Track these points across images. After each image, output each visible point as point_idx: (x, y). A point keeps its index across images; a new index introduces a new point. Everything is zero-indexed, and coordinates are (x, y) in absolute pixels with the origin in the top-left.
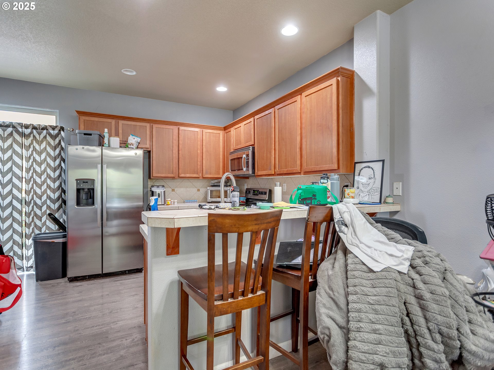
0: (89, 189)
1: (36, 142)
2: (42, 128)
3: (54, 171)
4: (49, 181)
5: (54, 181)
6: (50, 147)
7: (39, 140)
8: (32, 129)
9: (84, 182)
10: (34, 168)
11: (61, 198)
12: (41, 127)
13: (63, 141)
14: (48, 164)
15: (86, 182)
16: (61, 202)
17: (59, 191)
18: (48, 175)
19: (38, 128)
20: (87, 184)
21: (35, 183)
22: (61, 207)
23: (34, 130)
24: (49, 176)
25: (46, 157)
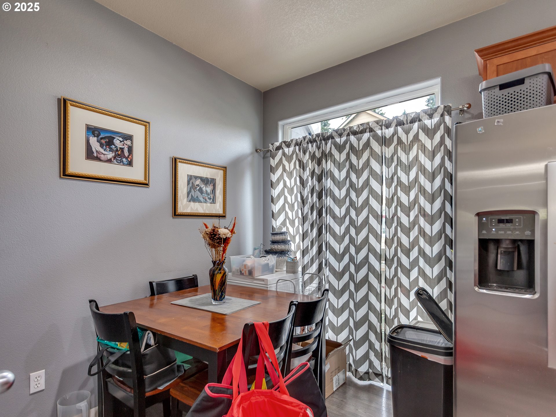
0: (514, 241)
1: (402, 149)
2: (412, 119)
3: (431, 201)
4: (422, 221)
5: (432, 221)
6: (424, 154)
7: (406, 144)
8: (396, 126)
9: (500, 221)
10: (398, 178)
11: (444, 257)
12: (409, 119)
13: (449, 137)
14: (421, 188)
15: (507, 220)
16: (444, 265)
17: (440, 241)
18: (421, 210)
19: (405, 122)
20: (509, 225)
21: (399, 224)
22: (444, 274)
23: (398, 127)
24: (422, 212)
25: (417, 174)
